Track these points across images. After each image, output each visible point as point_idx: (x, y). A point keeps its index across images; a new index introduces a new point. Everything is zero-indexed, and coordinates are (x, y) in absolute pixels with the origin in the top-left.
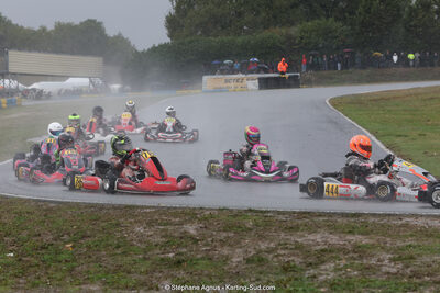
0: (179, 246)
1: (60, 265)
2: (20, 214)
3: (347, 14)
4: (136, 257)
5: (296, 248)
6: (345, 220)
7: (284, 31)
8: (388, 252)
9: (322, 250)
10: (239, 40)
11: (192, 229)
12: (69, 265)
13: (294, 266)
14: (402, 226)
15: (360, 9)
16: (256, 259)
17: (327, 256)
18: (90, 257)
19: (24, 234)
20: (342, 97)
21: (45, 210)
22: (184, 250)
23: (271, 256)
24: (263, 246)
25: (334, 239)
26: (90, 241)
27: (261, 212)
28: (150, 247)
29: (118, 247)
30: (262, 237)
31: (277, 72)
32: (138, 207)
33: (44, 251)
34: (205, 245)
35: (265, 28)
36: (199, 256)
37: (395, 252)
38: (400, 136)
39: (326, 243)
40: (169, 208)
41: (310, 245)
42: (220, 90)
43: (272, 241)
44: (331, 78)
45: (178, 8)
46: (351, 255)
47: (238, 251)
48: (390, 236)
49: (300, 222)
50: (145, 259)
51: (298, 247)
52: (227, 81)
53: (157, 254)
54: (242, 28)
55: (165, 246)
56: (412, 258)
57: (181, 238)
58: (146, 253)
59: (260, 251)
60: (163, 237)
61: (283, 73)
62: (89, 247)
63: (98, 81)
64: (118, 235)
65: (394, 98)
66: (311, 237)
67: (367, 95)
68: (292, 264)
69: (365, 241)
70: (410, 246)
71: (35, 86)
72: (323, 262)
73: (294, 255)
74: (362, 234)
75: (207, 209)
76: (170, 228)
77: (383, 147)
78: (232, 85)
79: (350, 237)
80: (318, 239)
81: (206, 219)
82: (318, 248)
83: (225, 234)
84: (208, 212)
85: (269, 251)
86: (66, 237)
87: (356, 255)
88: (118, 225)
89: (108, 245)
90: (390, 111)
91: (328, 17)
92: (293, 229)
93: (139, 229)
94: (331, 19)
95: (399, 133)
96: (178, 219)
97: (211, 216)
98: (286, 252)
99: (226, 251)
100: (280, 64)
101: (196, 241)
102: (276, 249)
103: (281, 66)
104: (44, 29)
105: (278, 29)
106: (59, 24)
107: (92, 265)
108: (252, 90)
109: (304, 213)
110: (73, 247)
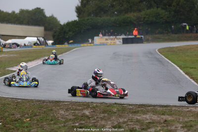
0: (81, 120)
1: (24, 129)
2: (4, 105)
3: (167, 7)
4: (60, 125)
5: (137, 122)
6: (161, 109)
7: (135, 14)
8: (180, 123)
9: (149, 123)
10: (113, 19)
11: (87, 112)
12: (28, 129)
13: (136, 130)
14: (188, 111)
15: (174, 4)
16: (117, 126)
17: (151, 125)
18: (38, 125)
19: (6, 114)
20: (164, 48)
21: (16, 103)
22: (83, 122)
23: (125, 125)
24: (121, 120)
25: (155, 117)
26: (38, 117)
27: (121, 104)
28: (67, 121)
29: (52, 120)
30: (120, 116)
31: (132, 35)
32: (61, 102)
33: (16, 122)
34: (93, 120)
35: (125, 13)
36: (91, 125)
37: (184, 124)
38: (192, 68)
39: (151, 119)
40: (76, 102)
41: (144, 120)
42: (103, 44)
43: (125, 118)
44: (159, 38)
45: (82, 2)
46: (163, 125)
47: (109, 122)
48: (182, 116)
49: (139, 109)
50: (64, 126)
51: (138, 121)
52: (106, 40)
53: (70, 124)
54: (114, 13)
55: (74, 120)
56: (191, 126)
57: (82, 116)
58: (65, 123)
59: (119, 123)
60: (73, 116)
61: (136, 36)
62: (38, 120)
63: (42, 39)
64: (52, 115)
65: (190, 49)
66: (144, 116)
67: (177, 47)
68: (135, 129)
69: (169, 118)
70: (191, 121)
71: (10, 41)
72: (149, 128)
73: (135, 124)
74: (169, 115)
75: (95, 103)
76: (77, 112)
77: (183, 73)
78: (109, 41)
79: (162, 116)
80: (148, 117)
81: (94, 108)
82: (147, 121)
83: (103, 115)
84: (95, 105)
85: (124, 123)
86: (26, 116)
87: (165, 125)
88: (52, 110)
89: (47, 120)
90: (188, 55)
91: (158, 7)
92: (135, 112)
93: (62, 112)
94: (159, 9)
95: (192, 67)
96: (80, 108)
97: (97, 106)
98: (132, 123)
99: (103, 122)
100: (134, 31)
101: (89, 118)
102: (127, 122)
103: (135, 32)
104: (14, 12)
105: (132, 13)
106: (22, 10)
107: (39, 129)
108: (118, 44)
109: (142, 105)
110: (30, 120)
